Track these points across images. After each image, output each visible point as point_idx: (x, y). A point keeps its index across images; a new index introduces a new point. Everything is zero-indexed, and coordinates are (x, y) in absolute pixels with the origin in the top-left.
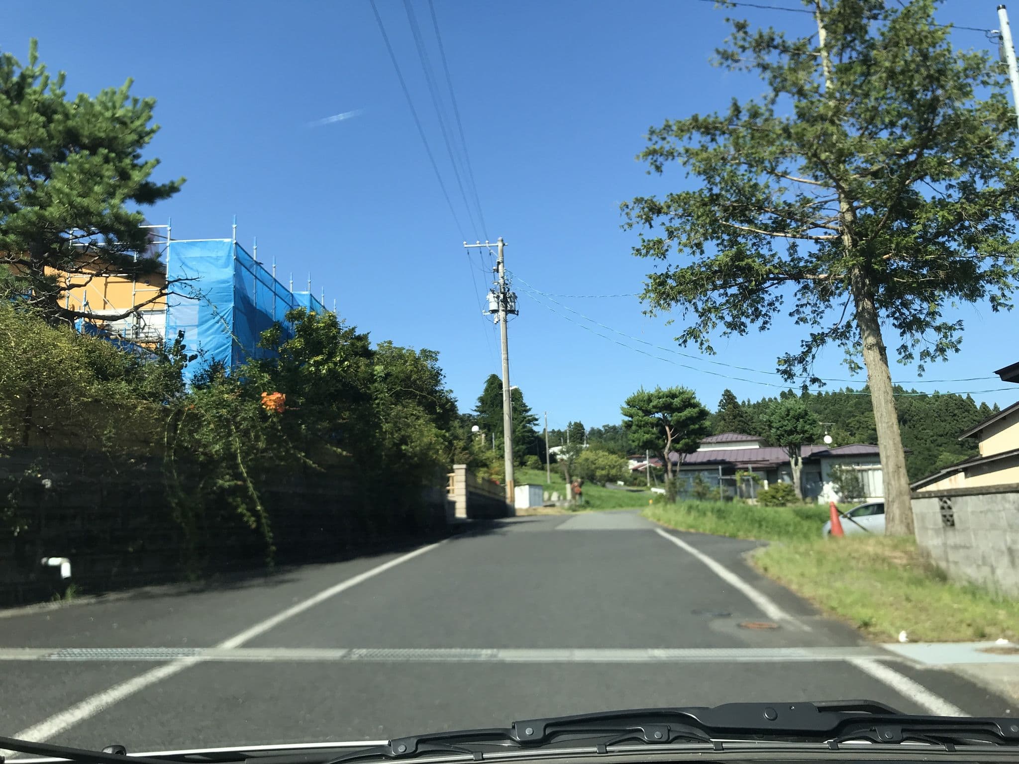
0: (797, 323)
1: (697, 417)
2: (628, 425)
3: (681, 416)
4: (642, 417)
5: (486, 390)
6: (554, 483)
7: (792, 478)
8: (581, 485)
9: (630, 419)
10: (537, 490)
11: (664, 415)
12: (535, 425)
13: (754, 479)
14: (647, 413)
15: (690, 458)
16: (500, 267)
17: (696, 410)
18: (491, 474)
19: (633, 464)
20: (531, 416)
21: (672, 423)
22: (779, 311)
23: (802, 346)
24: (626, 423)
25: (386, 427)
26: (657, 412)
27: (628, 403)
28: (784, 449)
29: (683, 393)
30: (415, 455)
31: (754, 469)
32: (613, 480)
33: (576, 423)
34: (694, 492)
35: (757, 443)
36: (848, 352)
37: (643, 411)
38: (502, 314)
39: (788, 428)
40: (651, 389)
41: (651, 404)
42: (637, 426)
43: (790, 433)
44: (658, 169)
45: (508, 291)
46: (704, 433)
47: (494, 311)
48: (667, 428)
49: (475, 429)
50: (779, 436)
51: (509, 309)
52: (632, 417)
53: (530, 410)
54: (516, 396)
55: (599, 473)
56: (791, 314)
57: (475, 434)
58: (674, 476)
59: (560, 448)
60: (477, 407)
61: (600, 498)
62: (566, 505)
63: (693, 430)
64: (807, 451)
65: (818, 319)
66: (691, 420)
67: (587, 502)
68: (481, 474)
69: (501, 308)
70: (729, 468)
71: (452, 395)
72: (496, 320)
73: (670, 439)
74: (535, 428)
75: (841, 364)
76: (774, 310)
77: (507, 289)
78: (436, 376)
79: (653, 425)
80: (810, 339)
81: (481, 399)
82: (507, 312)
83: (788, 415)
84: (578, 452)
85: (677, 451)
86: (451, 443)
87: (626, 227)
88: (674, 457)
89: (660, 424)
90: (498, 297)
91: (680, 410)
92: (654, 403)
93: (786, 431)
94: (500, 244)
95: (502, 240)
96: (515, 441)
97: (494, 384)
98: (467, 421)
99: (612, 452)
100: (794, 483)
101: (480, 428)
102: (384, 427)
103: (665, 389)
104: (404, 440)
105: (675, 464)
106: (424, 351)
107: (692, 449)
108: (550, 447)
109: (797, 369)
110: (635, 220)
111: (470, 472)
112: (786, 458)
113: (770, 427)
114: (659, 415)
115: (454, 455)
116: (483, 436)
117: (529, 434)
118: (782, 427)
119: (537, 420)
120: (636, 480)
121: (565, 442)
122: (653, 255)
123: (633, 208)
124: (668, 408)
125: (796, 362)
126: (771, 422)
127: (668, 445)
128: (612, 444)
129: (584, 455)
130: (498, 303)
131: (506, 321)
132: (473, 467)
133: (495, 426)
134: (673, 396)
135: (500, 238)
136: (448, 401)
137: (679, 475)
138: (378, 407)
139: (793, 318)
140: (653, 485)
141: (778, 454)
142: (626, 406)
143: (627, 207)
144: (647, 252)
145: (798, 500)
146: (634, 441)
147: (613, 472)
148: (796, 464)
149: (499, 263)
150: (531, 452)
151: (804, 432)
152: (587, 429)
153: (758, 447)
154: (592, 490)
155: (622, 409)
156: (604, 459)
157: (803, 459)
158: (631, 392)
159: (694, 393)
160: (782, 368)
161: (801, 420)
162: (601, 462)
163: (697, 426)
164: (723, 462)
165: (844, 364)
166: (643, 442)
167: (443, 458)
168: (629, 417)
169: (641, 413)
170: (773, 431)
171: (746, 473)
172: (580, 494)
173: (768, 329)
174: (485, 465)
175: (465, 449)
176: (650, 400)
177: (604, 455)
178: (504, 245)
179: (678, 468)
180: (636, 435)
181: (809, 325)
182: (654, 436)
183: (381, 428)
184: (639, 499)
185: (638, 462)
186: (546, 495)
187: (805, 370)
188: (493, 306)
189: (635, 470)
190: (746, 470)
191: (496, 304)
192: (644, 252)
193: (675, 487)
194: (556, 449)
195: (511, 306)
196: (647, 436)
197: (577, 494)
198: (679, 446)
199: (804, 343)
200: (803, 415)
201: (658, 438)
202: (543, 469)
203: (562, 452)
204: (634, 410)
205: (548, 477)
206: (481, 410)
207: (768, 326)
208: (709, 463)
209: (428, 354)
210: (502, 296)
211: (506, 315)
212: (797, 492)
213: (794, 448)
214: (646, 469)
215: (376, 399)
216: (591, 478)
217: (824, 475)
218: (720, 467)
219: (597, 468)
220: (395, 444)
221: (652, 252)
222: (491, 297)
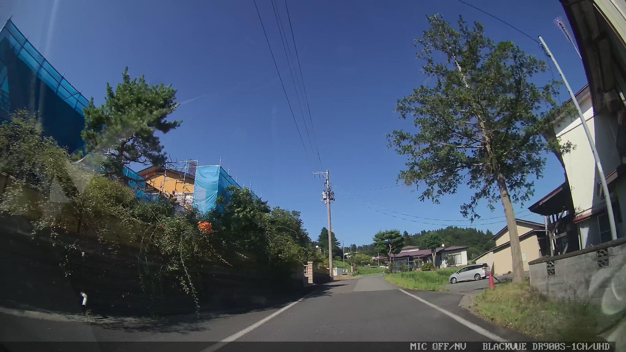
0: (471, 188)
1: (401, 240)
2: (376, 244)
3: (395, 240)
4: (381, 241)
5: (322, 233)
6: (346, 266)
7: (432, 260)
8: (356, 266)
9: (376, 242)
10: (340, 269)
11: (389, 240)
12: (339, 245)
13: (420, 261)
14: (383, 239)
15: (398, 255)
16: (327, 181)
17: (401, 237)
18: (324, 265)
19: (374, 258)
20: (338, 242)
21: (391, 243)
22: (461, 183)
23: (472, 199)
24: (374, 243)
25: (271, 244)
26: (386, 239)
27: (375, 236)
28: (430, 250)
29: (396, 231)
30: (286, 259)
31: (420, 258)
32: (367, 264)
33: (353, 245)
34: (399, 268)
35: (418, 249)
36: (490, 201)
37: (381, 239)
38: (328, 200)
39: (431, 242)
40: (384, 231)
41: (384, 236)
42: (379, 244)
43: (432, 244)
44: (404, 116)
45: (331, 191)
46: (402, 246)
47: (325, 199)
48: (390, 245)
49: (317, 247)
50: (428, 245)
51: (331, 198)
52: (377, 242)
53: (337, 240)
54: (333, 234)
55: (362, 262)
56: (468, 184)
57: (317, 249)
58: (392, 262)
59: (348, 253)
60: (318, 239)
61: (363, 271)
62: (351, 274)
63: (399, 245)
64: (437, 250)
65: (479, 186)
66: (398, 242)
67: (358, 272)
68: (320, 265)
69: (328, 198)
70: (411, 258)
71: (306, 232)
72: (326, 203)
73: (391, 249)
74: (339, 247)
75: (487, 207)
76: (459, 183)
77: (330, 190)
78: (299, 223)
79: (385, 244)
80: (474, 196)
81: (320, 236)
82: (330, 199)
83: (431, 238)
84: (354, 254)
85: (393, 253)
86: (306, 253)
87: (389, 146)
88: (392, 255)
89: (387, 244)
90: (327, 193)
91: (395, 238)
92: (385, 236)
93: (431, 243)
94: (327, 173)
95: (328, 171)
96: (333, 251)
97: (325, 231)
98: (314, 244)
99: (367, 254)
100: (433, 262)
101: (319, 247)
102: (270, 245)
103: (389, 230)
104: (280, 252)
105: (392, 258)
106: (294, 212)
107: (398, 252)
108: (344, 253)
109: (469, 211)
110: (392, 144)
111: (315, 265)
112: (430, 253)
113: (426, 242)
114: (387, 240)
115: (308, 257)
116: (320, 249)
117: (337, 249)
118: (430, 242)
119: (340, 244)
120: (374, 263)
121: (350, 252)
122: (407, 153)
123: (392, 136)
124: (390, 237)
125: (468, 208)
126: (426, 241)
127: (390, 251)
128: (365, 251)
129: (357, 255)
130: (327, 196)
131: (329, 203)
132: (316, 262)
133: (325, 246)
134: (392, 233)
135: (327, 170)
136: (304, 234)
137: (393, 262)
138: (267, 235)
139: (469, 185)
140: (380, 265)
141: (427, 252)
142: (375, 238)
143: (390, 136)
144: (404, 152)
145: (434, 267)
146: (377, 250)
147: (367, 261)
148: (434, 255)
149: (327, 180)
150: (338, 255)
151: (437, 243)
152: (357, 246)
153: (418, 250)
154: (360, 268)
155: (373, 238)
156: (364, 257)
157: (436, 253)
158: (376, 232)
159: (399, 232)
160: (463, 211)
161: (436, 239)
162: (363, 258)
163: (401, 244)
164: (408, 256)
165: (488, 206)
166: (381, 251)
167: (301, 259)
168: (376, 241)
169: (380, 240)
170: (427, 244)
171: (417, 260)
172: (356, 270)
173: (456, 193)
174: (321, 261)
175: (312, 255)
176: (384, 235)
177: (364, 256)
178: (329, 173)
179: (393, 259)
180: (378, 248)
181: (475, 188)
182: (385, 248)
183: (269, 245)
184: (376, 270)
185: (375, 257)
186: (344, 270)
187: (473, 211)
188: (325, 197)
189: (374, 260)
190: (417, 258)
191: (326, 196)
192: (403, 152)
193: (392, 266)
194: (346, 254)
195: (332, 197)
196: (383, 248)
197: (355, 270)
198: (394, 251)
199: (472, 198)
200: (436, 237)
201: (386, 249)
202: (342, 261)
203: (349, 255)
204: (377, 239)
205: (344, 264)
206: (320, 240)
207: (455, 191)
208: (404, 257)
209: (296, 213)
210: (328, 193)
211: (330, 200)
212: (434, 265)
213: (433, 249)
214: (378, 259)
215: (267, 230)
216: (359, 263)
217: (442, 258)
218: (408, 258)
219: (362, 260)
220: (275, 254)
221: (406, 152)
222: (323, 193)
